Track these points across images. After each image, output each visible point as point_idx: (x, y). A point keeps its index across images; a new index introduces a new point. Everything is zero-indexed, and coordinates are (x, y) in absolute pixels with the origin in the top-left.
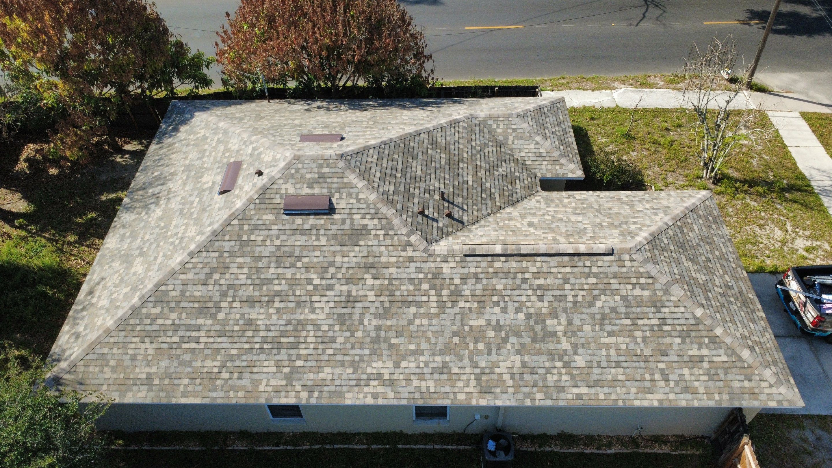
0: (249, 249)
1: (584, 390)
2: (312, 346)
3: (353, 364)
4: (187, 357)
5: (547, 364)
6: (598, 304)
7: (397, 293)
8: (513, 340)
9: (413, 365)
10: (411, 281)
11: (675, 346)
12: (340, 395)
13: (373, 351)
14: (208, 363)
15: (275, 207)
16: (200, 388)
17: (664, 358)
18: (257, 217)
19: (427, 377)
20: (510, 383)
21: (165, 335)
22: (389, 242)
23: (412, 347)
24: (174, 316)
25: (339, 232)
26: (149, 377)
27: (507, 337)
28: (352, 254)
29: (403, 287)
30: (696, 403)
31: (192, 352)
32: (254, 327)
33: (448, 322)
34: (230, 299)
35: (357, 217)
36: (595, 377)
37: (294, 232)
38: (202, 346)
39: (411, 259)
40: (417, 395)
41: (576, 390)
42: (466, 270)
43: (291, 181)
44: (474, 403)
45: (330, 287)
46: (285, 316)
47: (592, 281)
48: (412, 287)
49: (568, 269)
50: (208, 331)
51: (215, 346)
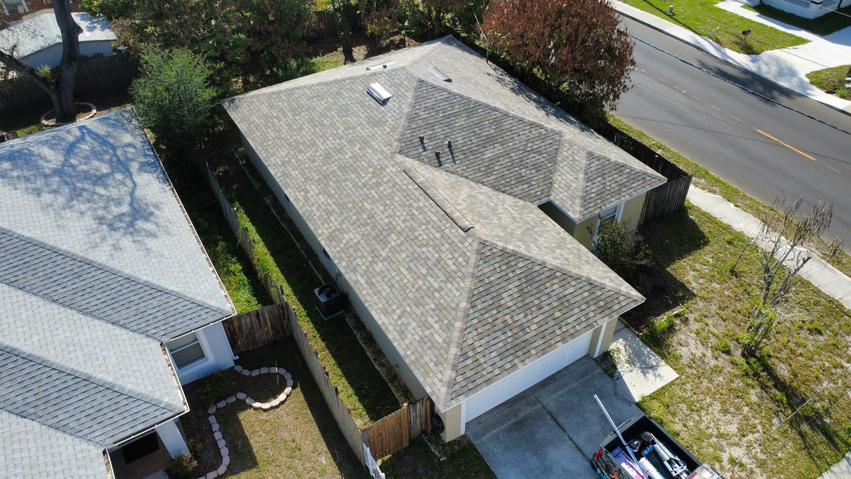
0: (338, 97)
1: (362, 281)
2: (305, 157)
3: (307, 179)
4: (270, 125)
5: (366, 254)
7: (358, 163)
8: (368, 228)
9: (323, 200)
10: (369, 163)
11: (427, 307)
12: (288, 187)
13: (319, 180)
14: (272, 133)
16: (259, 140)
17: (414, 308)
18: (357, 85)
19: (321, 210)
20: (342, 245)
21: (275, 110)
22: (385, 137)
23: (333, 192)
24: (286, 105)
25: (374, 116)
26: (253, 122)
27: (368, 224)
29: (363, 163)
30: (395, 344)
32: (299, 132)
33: (357, 194)
34: (307, 113)
35: (389, 115)
36: (374, 280)
38: (278, 125)
40: (308, 214)
41: (359, 278)
42: (395, 177)
44: (319, 239)
45: (341, 138)
46: (313, 137)
49: (435, 219)
50: (287, 120)
51: (281, 128)
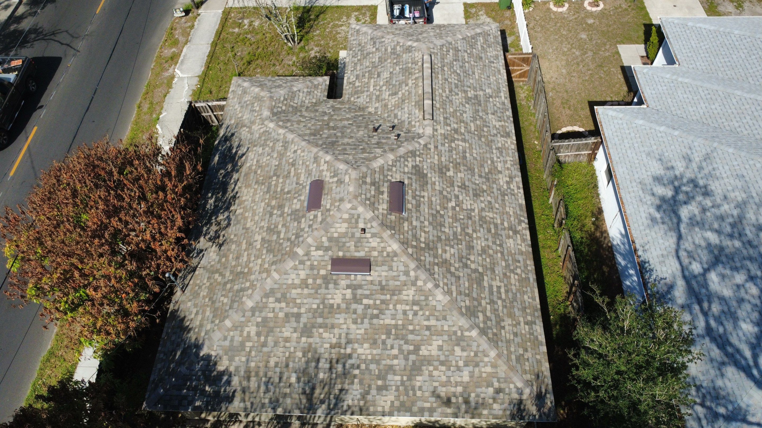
0: (431, 244)
2: (495, 215)
3: (503, 195)
4: (510, 295)
5: (492, 104)
6: (458, 71)
8: (480, 114)
9: (499, 164)
10: (450, 151)
11: (477, 52)
12: (520, 205)
13: (494, 182)
14: (513, 281)
15: (397, 220)
16: (529, 288)
17: (483, 59)
18: (406, 235)
19: (505, 159)
20: (503, 123)
21: (497, 310)
22: (424, 156)
23: (489, 162)
24: (483, 303)
25: (418, 182)
26: (526, 323)
27: (479, 116)
28: (433, 179)
31: (507, 291)
32: (486, 248)
33: (473, 140)
34: (469, 262)
35: (406, 170)
37: (418, 211)
38: (502, 284)
39: (436, 147)
42: (442, 122)
43: (376, 205)
45: (457, 197)
46: (478, 228)
47: (446, 69)
48: (454, 152)
50: (492, 279)
51: (501, 276)
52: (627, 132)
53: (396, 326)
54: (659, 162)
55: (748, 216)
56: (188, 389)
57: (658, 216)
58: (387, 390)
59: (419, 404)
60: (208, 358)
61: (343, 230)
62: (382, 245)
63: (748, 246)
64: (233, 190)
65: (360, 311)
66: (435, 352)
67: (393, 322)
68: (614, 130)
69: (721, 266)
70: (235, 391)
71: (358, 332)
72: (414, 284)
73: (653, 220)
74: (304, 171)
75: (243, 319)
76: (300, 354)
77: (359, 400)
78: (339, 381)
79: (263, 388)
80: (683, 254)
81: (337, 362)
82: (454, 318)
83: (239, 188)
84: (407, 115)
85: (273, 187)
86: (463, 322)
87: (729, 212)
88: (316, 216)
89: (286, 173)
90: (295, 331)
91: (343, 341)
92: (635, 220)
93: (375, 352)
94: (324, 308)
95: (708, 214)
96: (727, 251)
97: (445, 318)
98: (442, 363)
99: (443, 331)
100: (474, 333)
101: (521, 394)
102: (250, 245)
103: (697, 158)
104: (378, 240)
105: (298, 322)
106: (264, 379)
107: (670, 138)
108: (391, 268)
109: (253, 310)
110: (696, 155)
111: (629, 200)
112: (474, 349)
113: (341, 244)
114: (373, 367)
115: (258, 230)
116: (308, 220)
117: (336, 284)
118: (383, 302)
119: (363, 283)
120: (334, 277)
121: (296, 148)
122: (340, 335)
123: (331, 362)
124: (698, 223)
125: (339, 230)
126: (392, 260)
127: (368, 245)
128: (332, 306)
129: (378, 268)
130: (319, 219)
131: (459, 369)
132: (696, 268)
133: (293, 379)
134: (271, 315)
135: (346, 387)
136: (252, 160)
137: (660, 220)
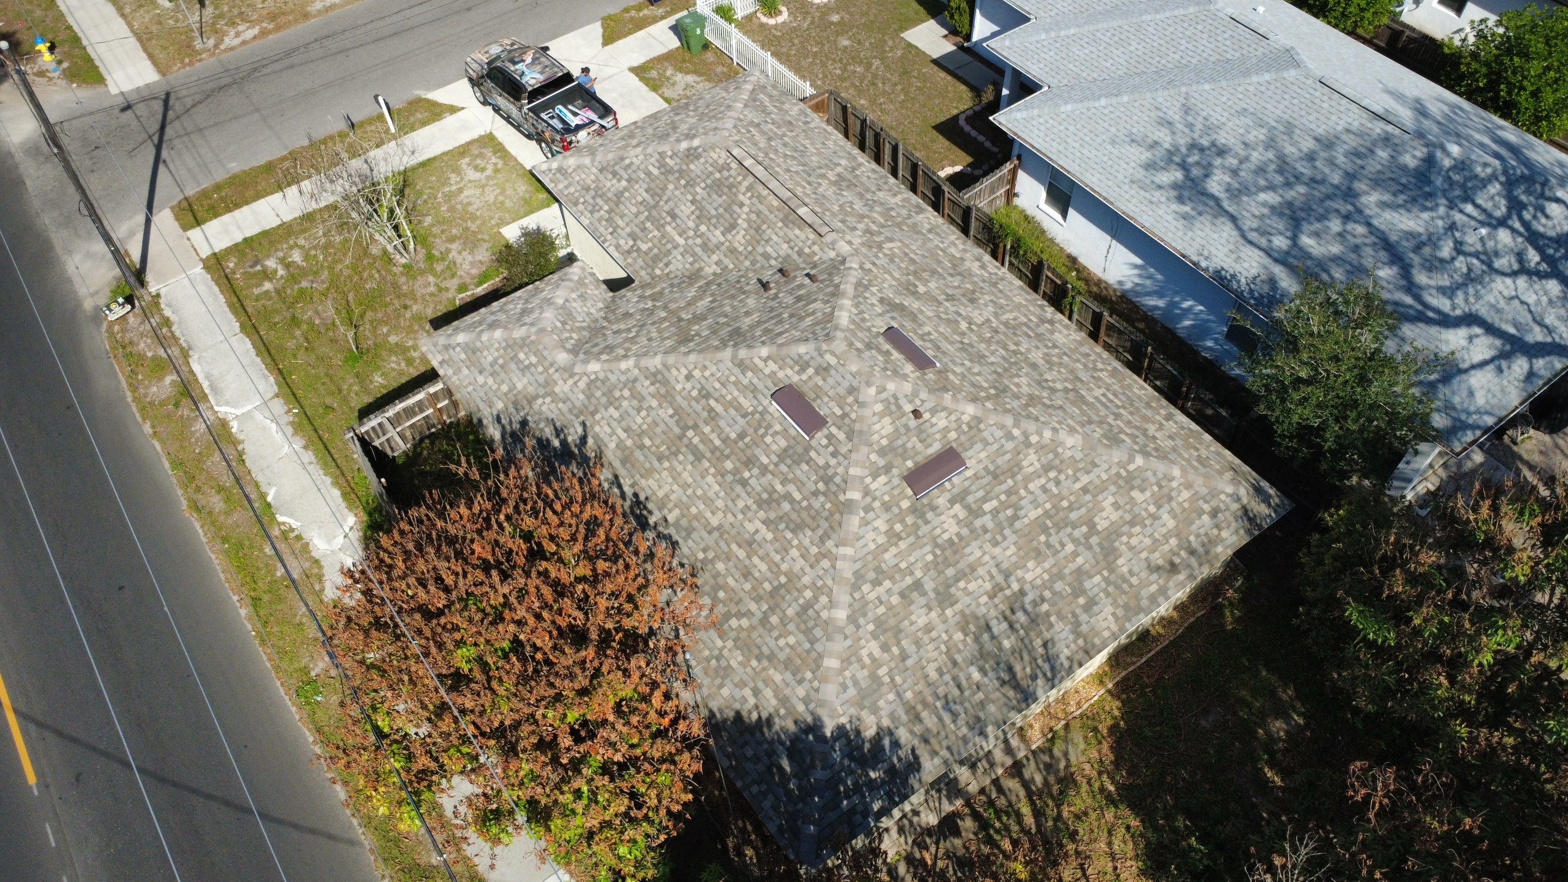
0: (997, 384)
2: (1013, 314)
3: (994, 285)
4: (1122, 397)
6: (788, 153)
10: (892, 261)
13: (970, 275)
14: (1108, 380)
15: (938, 376)
16: (1129, 380)
18: (964, 389)
21: (1130, 422)
22: (875, 282)
24: (1111, 421)
25: (906, 319)
26: (1167, 419)
31: (1115, 395)
32: (1048, 358)
34: (1051, 384)
35: (878, 310)
37: (944, 353)
39: (874, 264)
43: (901, 371)
45: (959, 314)
46: (1015, 339)
47: (772, 156)
48: (897, 260)
50: (1089, 390)
52: (1062, 128)
53: (1046, 514)
54: (1134, 145)
55: (1286, 151)
56: (848, 797)
57: (1187, 209)
58: (1096, 604)
59: (1144, 593)
60: (841, 731)
61: (889, 429)
62: (953, 417)
63: (1315, 185)
64: (623, 496)
65: (990, 525)
66: (1114, 516)
67: (1040, 511)
68: (1042, 134)
69: (1304, 223)
70: (913, 750)
71: (1009, 553)
72: (1028, 445)
73: (1185, 217)
74: (736, 393)
75: (848, 642)
76: (959, 636)
77: (1075, 641)
78: (1032, 634)
79: (947, 717)
80: (1253, 236)
81: (1013, 611)
82: (1104, 458)
83: (632, 486)
84: (785, 246)
85: (701, 447)
86: (1117, 455)
87: (1263, 159)
88: (830, 437)
89: (705, 414)
90: (930, 610)
91: (1000, 579)
92: (1163, 230)
93: (1047, 565)
94: (943, 550)
95: (1242, 174)
96: (1297, 203)
97: (1095, 465)
98: (1132, 524)
99: (1103, 482)
100: (1139, 461)
101: (1239, 499)
102: (750, 545)
103: (1175, 115)
104: (943, 414)
105: (924, 594)
106: (938, 704)
107: (1122, 109)
108: (986, 443)
109: (852, 619)
110: (1171, 113)
111: (1137, 210)
112: (1153, 480)
113: (900, 451)
114: (1059, 586)
115: (740, 516)
116: (822, 450)
117: (934, 508)
118: (1009, 493)
119: (967, 484)
120: (925, 501)
121: (684, 372)
122: (989, 572)
123: (1005, 618)
124: (1240, 191)
125: (884, 432)
126: (980, 431)
127: (935, 429)
128: (950, 541)
129: (969, 453)
130: (841, 436)
131: (1155, 517)
132: (1280, 242)
133: (976, 676)
134: (881, 610)
135: (1047, 636)
136: (614, 433)
137: (1194, 213)
